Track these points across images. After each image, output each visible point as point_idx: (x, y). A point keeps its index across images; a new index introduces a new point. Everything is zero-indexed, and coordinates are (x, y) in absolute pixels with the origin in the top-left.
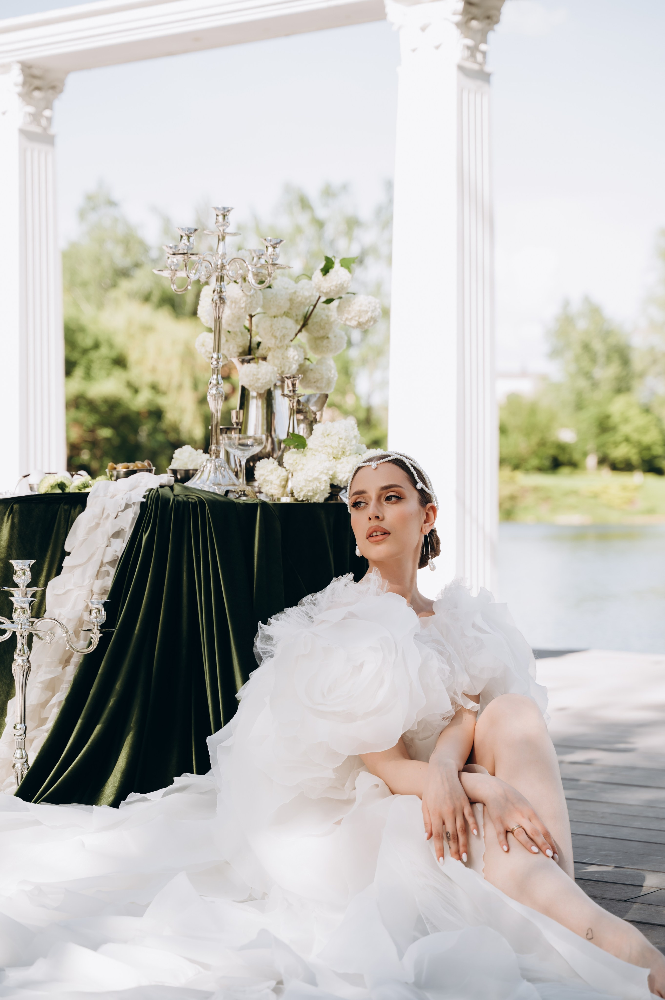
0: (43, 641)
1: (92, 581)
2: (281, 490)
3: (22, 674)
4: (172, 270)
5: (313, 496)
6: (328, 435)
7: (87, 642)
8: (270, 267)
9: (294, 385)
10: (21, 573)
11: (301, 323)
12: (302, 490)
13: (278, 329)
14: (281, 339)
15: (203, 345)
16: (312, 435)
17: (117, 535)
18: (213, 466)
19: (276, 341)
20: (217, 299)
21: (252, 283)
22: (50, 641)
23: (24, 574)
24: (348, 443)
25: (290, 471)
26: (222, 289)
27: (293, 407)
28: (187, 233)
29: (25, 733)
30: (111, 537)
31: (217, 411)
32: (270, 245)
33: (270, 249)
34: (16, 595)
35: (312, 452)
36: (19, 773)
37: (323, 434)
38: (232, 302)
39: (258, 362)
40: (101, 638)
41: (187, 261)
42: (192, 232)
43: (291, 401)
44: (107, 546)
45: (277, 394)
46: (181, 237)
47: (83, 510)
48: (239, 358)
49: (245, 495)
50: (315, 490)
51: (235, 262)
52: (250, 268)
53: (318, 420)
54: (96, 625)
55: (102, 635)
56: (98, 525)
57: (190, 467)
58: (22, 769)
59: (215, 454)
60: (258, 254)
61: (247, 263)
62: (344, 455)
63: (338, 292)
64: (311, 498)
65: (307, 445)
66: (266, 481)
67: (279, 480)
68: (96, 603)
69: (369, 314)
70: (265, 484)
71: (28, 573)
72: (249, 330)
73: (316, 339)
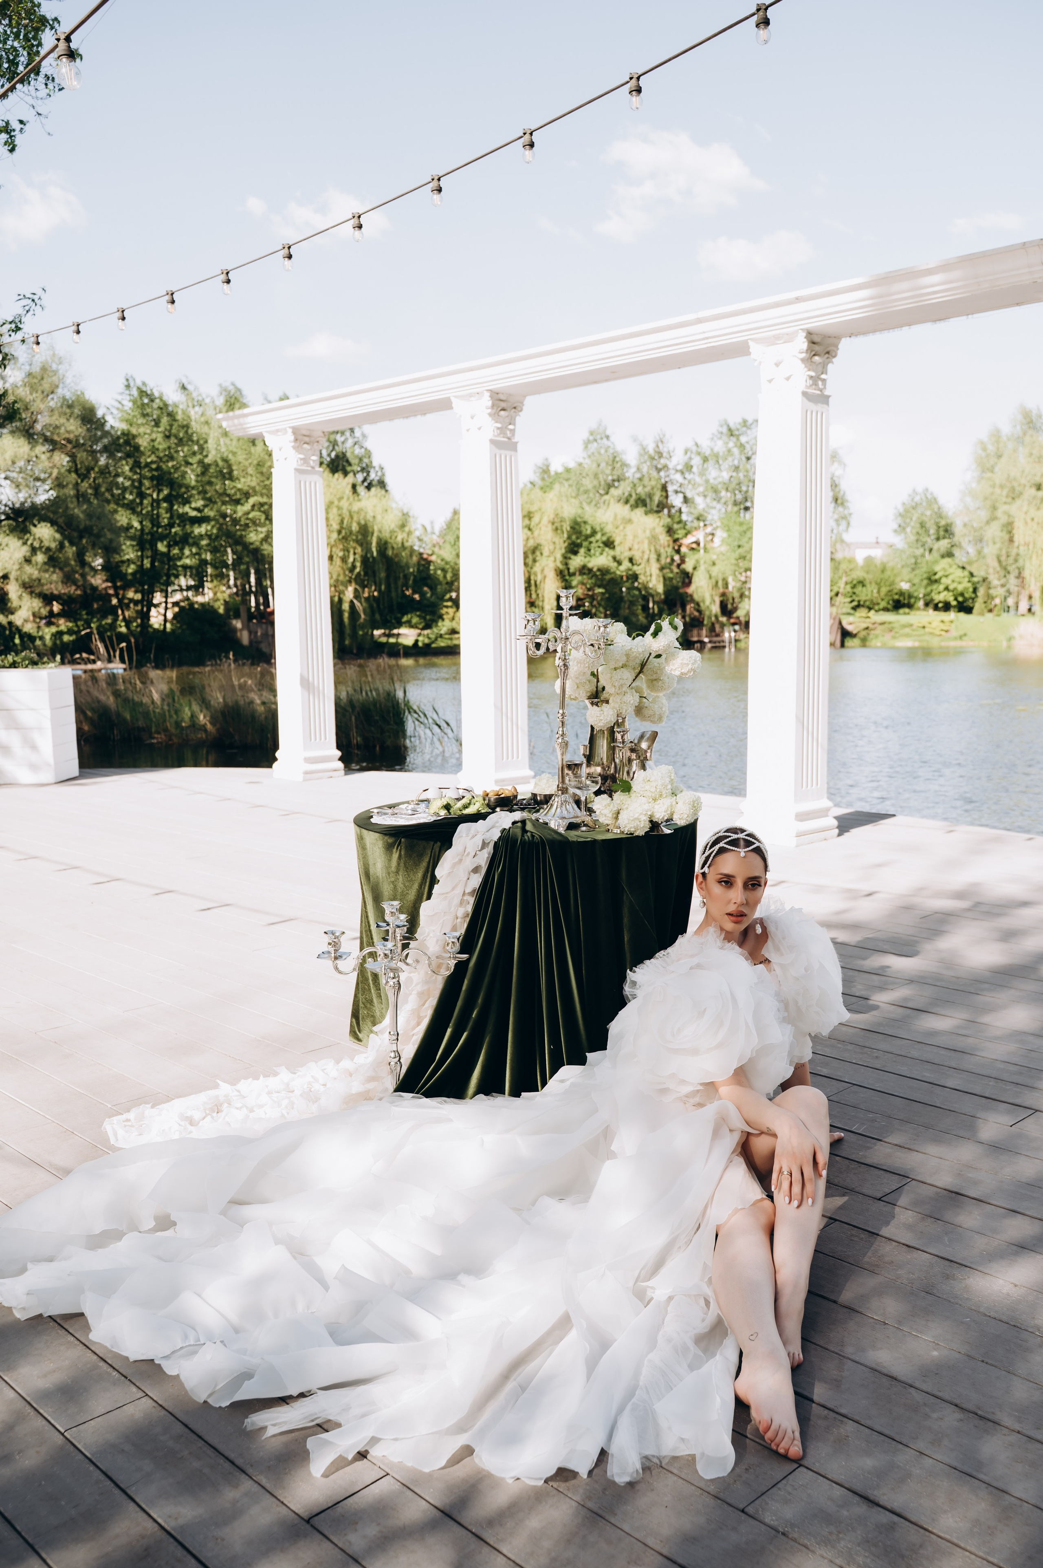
0: (411, 967)
1: (456, 909)
3: (395, 994)
5: (635, 831)
6: (648, 781)
9: (623, 738)
10: (391, 914)
11: (638, 671)
12: (628, 826)
13: (617, 679)
14: (620, 686)
17: (476, 870)
18: (559, 801)
19: (615, 689)
20: (562, 666)
22: (417, 966)
23: (394, 914)
26: (564, 658)
29: (397, 1038)
30: (470, 872)
33: (602, 629)
35: (634, 798)
36: (393, 1070)
37: (644, 780)
39: (603, 704)
44: (468, 879)
47: (450, 848)
48: (589, 701)
49: (586, 825)
50: (636, 827)
53: (648, 757)
54: (453, 954)
56: (461, 860)
57: (548, 793)
58: (395, 1067)
59: (561, 791)
63: (666, 650)
65: (629, 788)
67: (611, 813)
68: (452, 937)
69: (691, 666)
70: (601, 816)
71: (397, 914)
72: (595, 675)
73: (652, 681)
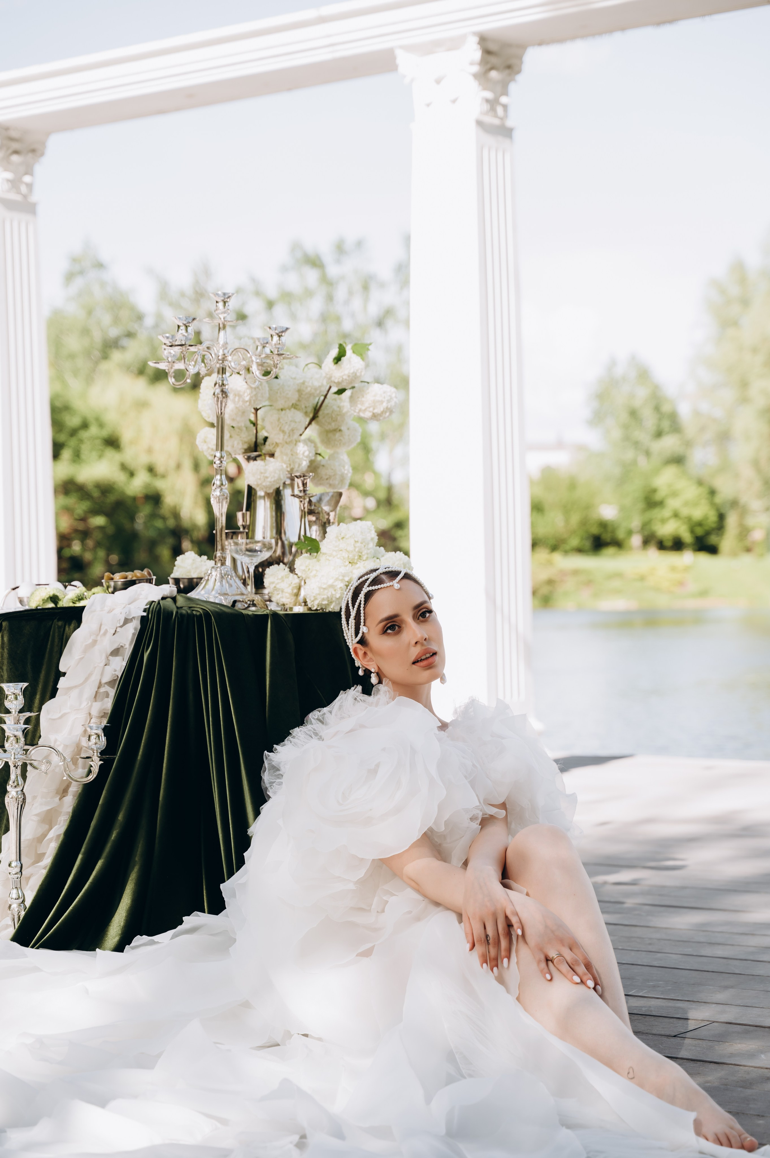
0: (38, 771)
1: (90, 704)
2: (294, 598)
3: (16, 808)
4: (169, 362)
5: (328, 604)
6: (343, 538)
7: (86, 770)
8: (276, 358)
9: (304, 485)
10: (13, 698)
11: (311, 415)
12: (315, 599)
13: (287, 423)
14: (289, 433)
15: (205, 442)
16: (326, 539)
17: (116, 652)
18: (218, 575)
19: (284, 435)
20: (219, 393)
21: (256, 375)
22: (46, 770)
23: (16, 698)
24: (365, 546)
25: (302, 578)
26: (224, 382)
27: (304, 508)
28: (185, 322)
29: (21, 871)
30: (109, 655)
31: (222, 514)
32: (275, 334)
33: (276, 338)
34: (8, 721)
35: (326, 557)
36: (15, 915)
37: (337, 537)
38: (235, 395)
39: (265, 459)
40: (101, 766)
41: (185, 353)
42: (190, 322)
43: (301, 501)
44: (106, 665)
45: (287, 493)
46: (179, 326)
47: (79, 627)
48: (244, 454)
49: (254, 605)
50: (330, 598)
51: (237, 352)
52: (254, 358)
53: (332, 521)
54: (95, 751)
55: (102, 762)
56: (95, 642)
57: (194, 575)
58: (18, 911)
59: (220, 561)
60: (262, 343)
61: (250, 353)
62: (361, 560)
63: (351, 382)
64: (326, 607)
65: (320, 549)
66: (276, 590)
67: (291, 588)
68: (95, 728)
69: (385, 405)
70: (276, 592)
71: (21, 697)
72: (255, 424)
73: (328, 432)
